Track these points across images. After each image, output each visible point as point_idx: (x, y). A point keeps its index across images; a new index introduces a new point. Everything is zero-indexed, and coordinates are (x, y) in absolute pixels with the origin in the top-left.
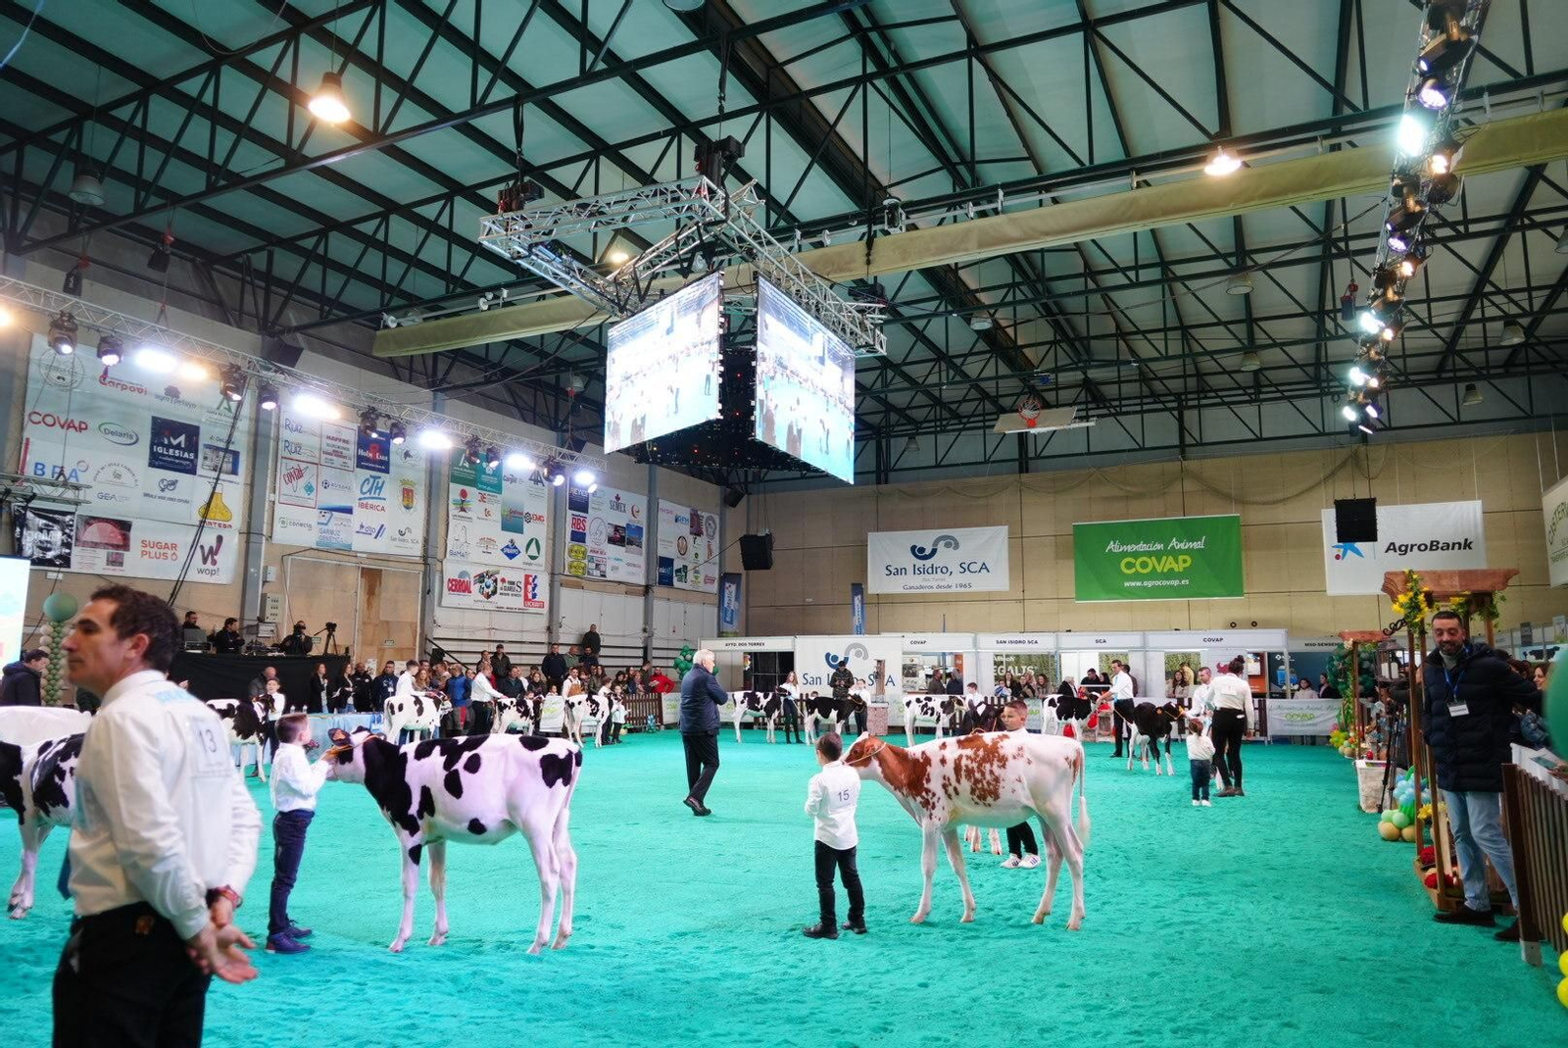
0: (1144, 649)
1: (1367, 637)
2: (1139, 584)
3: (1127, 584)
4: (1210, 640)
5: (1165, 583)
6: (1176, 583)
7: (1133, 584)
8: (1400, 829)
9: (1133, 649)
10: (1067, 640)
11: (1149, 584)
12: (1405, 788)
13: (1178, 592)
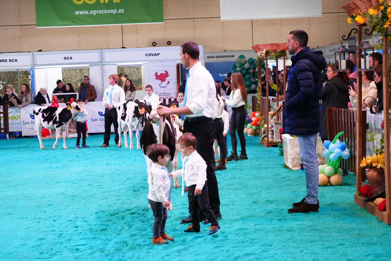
0: (101, 63)
1: (275, 48)
2: (86, 13)
3: (77, 13)
4: (150, 55)
5: (106, 12)
6: (114, 11)
7: (82, 13)
8: (329, 178)
9: (93, 64)
10: (40, 58)
11: (94, 12)
12: (334, 149)
13: (116, 19)
